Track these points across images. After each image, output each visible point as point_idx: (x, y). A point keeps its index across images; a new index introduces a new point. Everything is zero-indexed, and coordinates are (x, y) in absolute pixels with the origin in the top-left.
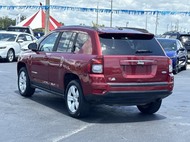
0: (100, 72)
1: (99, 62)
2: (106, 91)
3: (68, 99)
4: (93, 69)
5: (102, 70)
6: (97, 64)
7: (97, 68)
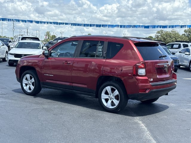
0: (144, 75)
1: (143, 66)
2: (149, 90)
3: (102, 97)
4: (139, 73)
5: (145, 73)
6: (142, 68)
7: (142, 71)
